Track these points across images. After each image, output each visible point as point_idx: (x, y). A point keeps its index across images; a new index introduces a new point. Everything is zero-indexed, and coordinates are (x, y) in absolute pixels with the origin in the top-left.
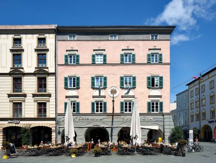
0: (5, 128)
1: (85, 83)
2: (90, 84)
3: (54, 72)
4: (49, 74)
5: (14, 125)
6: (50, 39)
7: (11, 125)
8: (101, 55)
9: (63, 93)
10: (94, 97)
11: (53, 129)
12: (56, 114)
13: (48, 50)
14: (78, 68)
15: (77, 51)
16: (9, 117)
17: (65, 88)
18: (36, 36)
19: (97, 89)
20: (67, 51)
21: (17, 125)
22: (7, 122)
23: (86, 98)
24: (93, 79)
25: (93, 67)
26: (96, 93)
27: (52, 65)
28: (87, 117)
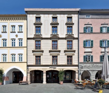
0: (48, 71)
1: (96, 44)
2: (99, 45)
3: (77, 37)
4: (74, 38)
5: (53, 69)
6: (75, 17)
7: (51, 69)
8: (105, 27)
9: (82, 50)
10: (101, 52)
11: (77, 71)
12: (78, 62)
13: (73, 24)
14: (92, 35)
15: (91, 24)
16: (50, 64)
17: (84, 47)
18: (66, 16)
19: (103, 47)
20: (85, 25)
21: (55, 69)
22: (49, 67)
23: (97, 53)
24: (101, 41)
25: (101, 35)
26: (103, 50)
27: (76, 33)
28: (98, 64)
